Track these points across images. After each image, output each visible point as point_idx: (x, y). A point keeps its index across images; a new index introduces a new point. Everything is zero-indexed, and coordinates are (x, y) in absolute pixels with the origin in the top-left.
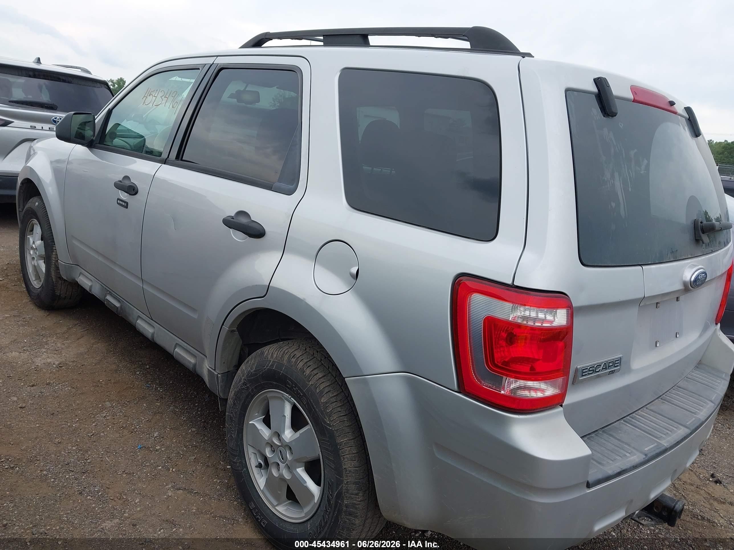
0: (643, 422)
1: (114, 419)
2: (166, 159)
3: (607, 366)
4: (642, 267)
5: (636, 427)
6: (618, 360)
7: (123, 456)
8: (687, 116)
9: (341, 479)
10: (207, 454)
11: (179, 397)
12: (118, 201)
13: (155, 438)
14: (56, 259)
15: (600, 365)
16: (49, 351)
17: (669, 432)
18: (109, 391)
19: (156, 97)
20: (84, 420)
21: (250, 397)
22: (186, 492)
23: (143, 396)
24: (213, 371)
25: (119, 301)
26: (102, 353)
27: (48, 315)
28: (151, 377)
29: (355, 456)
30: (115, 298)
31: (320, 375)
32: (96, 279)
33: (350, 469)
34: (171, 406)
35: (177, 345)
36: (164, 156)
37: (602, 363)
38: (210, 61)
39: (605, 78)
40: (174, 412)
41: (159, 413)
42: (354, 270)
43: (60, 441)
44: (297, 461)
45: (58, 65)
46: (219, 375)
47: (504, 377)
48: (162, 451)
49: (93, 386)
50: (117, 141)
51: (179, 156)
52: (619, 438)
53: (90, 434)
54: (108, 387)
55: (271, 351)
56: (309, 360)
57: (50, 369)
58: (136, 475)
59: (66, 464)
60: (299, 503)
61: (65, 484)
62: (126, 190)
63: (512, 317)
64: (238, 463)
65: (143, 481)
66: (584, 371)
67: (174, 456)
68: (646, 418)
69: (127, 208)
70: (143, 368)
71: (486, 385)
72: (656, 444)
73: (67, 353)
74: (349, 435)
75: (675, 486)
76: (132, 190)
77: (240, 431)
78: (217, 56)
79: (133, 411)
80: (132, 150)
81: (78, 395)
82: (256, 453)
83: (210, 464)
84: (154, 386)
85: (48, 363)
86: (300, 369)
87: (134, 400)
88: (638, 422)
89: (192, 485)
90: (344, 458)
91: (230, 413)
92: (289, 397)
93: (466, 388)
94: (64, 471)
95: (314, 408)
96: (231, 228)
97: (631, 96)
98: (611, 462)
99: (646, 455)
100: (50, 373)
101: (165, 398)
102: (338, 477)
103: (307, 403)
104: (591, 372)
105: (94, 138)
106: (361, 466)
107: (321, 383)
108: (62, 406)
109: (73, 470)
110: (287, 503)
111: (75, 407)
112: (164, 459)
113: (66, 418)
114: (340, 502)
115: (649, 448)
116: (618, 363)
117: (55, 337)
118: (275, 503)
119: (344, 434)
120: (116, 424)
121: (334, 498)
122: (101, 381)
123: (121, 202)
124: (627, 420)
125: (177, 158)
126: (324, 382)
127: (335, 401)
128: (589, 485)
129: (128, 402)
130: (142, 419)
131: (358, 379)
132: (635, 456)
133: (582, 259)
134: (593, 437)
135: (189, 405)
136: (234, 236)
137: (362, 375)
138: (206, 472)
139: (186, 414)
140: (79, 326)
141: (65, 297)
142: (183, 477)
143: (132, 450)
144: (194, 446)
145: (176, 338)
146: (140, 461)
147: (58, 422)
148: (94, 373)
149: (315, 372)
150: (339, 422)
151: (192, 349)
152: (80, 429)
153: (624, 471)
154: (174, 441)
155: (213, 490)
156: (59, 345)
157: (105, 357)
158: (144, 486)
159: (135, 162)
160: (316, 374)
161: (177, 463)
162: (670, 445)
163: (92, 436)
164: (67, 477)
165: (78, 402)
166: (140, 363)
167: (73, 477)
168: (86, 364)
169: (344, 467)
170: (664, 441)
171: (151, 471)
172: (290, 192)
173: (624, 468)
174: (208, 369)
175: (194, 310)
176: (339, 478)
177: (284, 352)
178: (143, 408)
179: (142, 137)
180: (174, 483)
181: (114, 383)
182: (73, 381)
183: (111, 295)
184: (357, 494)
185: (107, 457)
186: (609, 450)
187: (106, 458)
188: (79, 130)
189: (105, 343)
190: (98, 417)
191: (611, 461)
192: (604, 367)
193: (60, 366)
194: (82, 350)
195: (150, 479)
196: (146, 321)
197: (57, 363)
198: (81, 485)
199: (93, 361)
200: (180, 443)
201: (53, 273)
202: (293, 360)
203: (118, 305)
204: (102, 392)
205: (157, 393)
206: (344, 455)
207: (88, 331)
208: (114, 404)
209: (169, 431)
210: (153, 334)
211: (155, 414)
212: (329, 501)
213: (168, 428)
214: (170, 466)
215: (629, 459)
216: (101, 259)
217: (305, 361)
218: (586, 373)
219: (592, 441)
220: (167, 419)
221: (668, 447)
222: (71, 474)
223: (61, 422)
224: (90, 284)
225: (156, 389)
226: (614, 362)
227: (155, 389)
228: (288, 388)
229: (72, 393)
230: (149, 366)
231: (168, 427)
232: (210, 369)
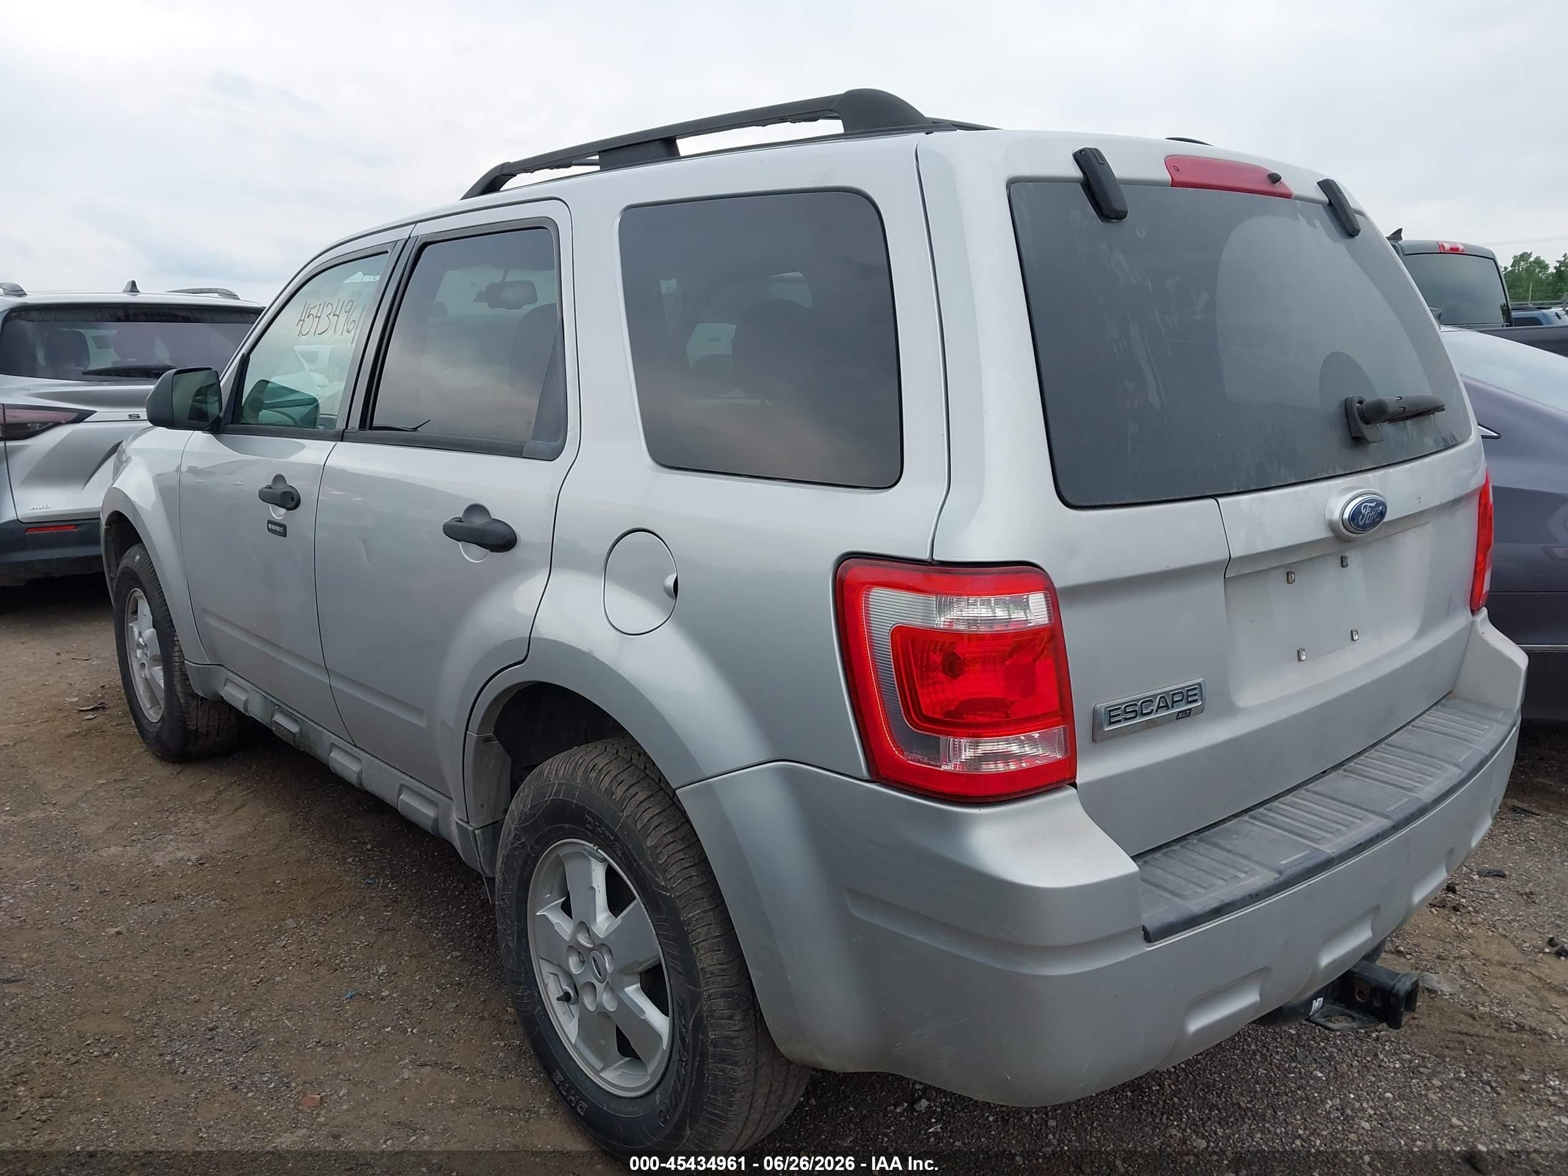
0: (1291, 816)
1: (301, 949)
2: (344, 430)
3: (1167, 701)
4: (1217, 502)
5: (1273, 825)
6: (1196, 689)
7: (317, 1014)
8: (1326, 199)
9: (698, 990)
10: (481, 996)
11: (429, 896)
12: (270, 525)
13: (380, 976)
14: (182, 660)
15: (1151, 701)
16: (180, 838)
17: (1344, 829)
18: (293, 900)
19: (319, 317)
20: (244, 957)
21: (530, 862)
22: (437, 1069)
23: (358, 903)
24: (465, 825)
25: (296, 720)
26: (281, 831)
27: (179, 772)
28: (374, 866)
29: (718, 941)
30: (290, 716)
31: (642, 796)
32: (253, 687)
33: (711, 968)
34: (412, 915)
35: (403, 787)
36: (340, 426)
37: (1155, 696)
38: (404, 233)
39: (1096, 149)
40: (419, 926)
41: (388, 930)
42: (670, 582)
43: (197, 998)
44: (624, 972)
45: (176, 292)
46: (477, 832)
47: (943, 738)
48: (394, 998)
49: (263, 893)
50: (265, 415)
51: (367, 421)
52: (1231, 848)
53: (254, 981)
54: (292, 891)
55: (554, 767)
56: (621, 770)
57: (181, 870)
58: (342, 1046)
59: (209, 1039)
60: (640, 1059)
61: (206, 1075)
62: (279, 502)
63: (945, 622)
64: (526, 998)
65: (355, 1057)
66: (1112, 714)
67: (417, 1006)
68: (1299, 807)
69: (285, 536)
70: (359, 850)
71: (914, 758)
72: (1307, 852)
73: (213, 838)
74: (704, 902)
75: (1464, 969)
76: (289, 500)
77: (523, 934)
78: (416, 222)
79: (339, 931)
80: (296, 425)
81: (234, 912)
82: (558, 973)
83: (486, 1014)
84: (381, 881)
85: (177, 859)
86: (606, 789)
87: (340, 910)
88: (1279, 817)
89: (450, 1056)
90: (697, 948)
91: (501, 900)
92: (594, 850)
93: (881, 771)
94: (204, 1051)
95: (635, 860)
96: (460, 541)
97: (1165, 176)
98: (1202, 891)
99: (1280, 873)
100: (181, 877)
101: (402, 901)
102: (690, 987)
103: (622, 853)
104: (1132, 715)
105: (221, 415)
106: (731, 961)
107: (644, 812)
108: (204, 936)
109: (221, 1048)
110: (621, 1062)
111: (227, 935)
112: (396, 1012)
113: (209, 956)
114: (700, 1036)
115: (1291, 859)
116: (1196, 695)
117: (192, 811)
118: (599, 1065)
119: (694, 901)
120: (305, 957)
121: (689, 1031)
122: (278, 882)
123: (274, 527)
124: (1256, 815)
125: (362, 425)
126: (649, 808)
127: (672, 840)
128: (1149, 937)
129: (329, 915)
130: (355, 944)
131: (696, 788)
132: (1257, 877)
133: (1064, 494)
134: (1175, 851)
135: (448, 910)
136: (466, 553)
137: (701, 778)
138: (479, 1029)
139: (442, 926)
140: (239, 785)
141: (208, 731)
142: (433, 1043)
143: (335, 1002)
144: (456, 985)
145: (400, 774)
146: (350, 1020)
147: (194, 964)
148: (265, 869)
149: (632, 791)
150: (683, 880)
151: (429, 790)
152: (237, 974)
153: (1228, 904)
154: (417, 978)
155: (491, 1060)
156: (199, 825)
157: (286, 838)
158: (356, 1066)
159: (303, 447)
160: (635, 795)
161: (422, 1018)
162: (1340, 852)
163: (258, 983)
164: (210, 1061)
165: (233, 924)
166: (355, 841)
167: (221, 1060)
168: (250, 854)
169: (700, 966)
170: (1328, 845)
171: (371, 1037)
172: (553, 455)
173: (1228, 898)
174: (457, 823)
175: (419, 712)
176: (694, 989)
177: (576, 764)
178: (359, 923)
179: (315, 400)
180: (416, 1055)
181: (302, 883)
182: (224, 887)
183: (282, 712)
184: (730, 1018)
185: (287, 1019)
186: (1203, 870)
187: (286, 1021)
188: (196, 403)
189: (287, 812)
190: (270, 948)
191: (1204, 890)
192: (1161, 705)
193: (199, 863)
194: (243, 829)
195: (368, 1050)
196: (344, 750)
197: (194, 858)
198: (235, 1074)
199: (264, 848)
200: (428, 981)
201: (179, 688)
202: (593, 775)
203: (294, 728)
204: (279, 903)
205: (387, 894)
206: (697, 943)
207: (254, 792)
208: (302, 923)
209: (407, 960)
210: (359, 775)
211: (381, 932)
212: (683, 1039)
213: (407, 956)
214: (408, 1024)
215: (1244, 883)
216: (255, 644)
217: (614, 773)
218: (1120, 718)
219: (1173, 858)
220: (405, 940)
221: (1333, 855)
222: (217, 1056)
223: (200, 964)
224: (243, 697)
225: (385, 886)
226: (1185, 693)
227: (383, 887)
228: (590, 831)
229: (222, 910)
230: (371, 845)
231: (406, 953)
232: (460, 822)
